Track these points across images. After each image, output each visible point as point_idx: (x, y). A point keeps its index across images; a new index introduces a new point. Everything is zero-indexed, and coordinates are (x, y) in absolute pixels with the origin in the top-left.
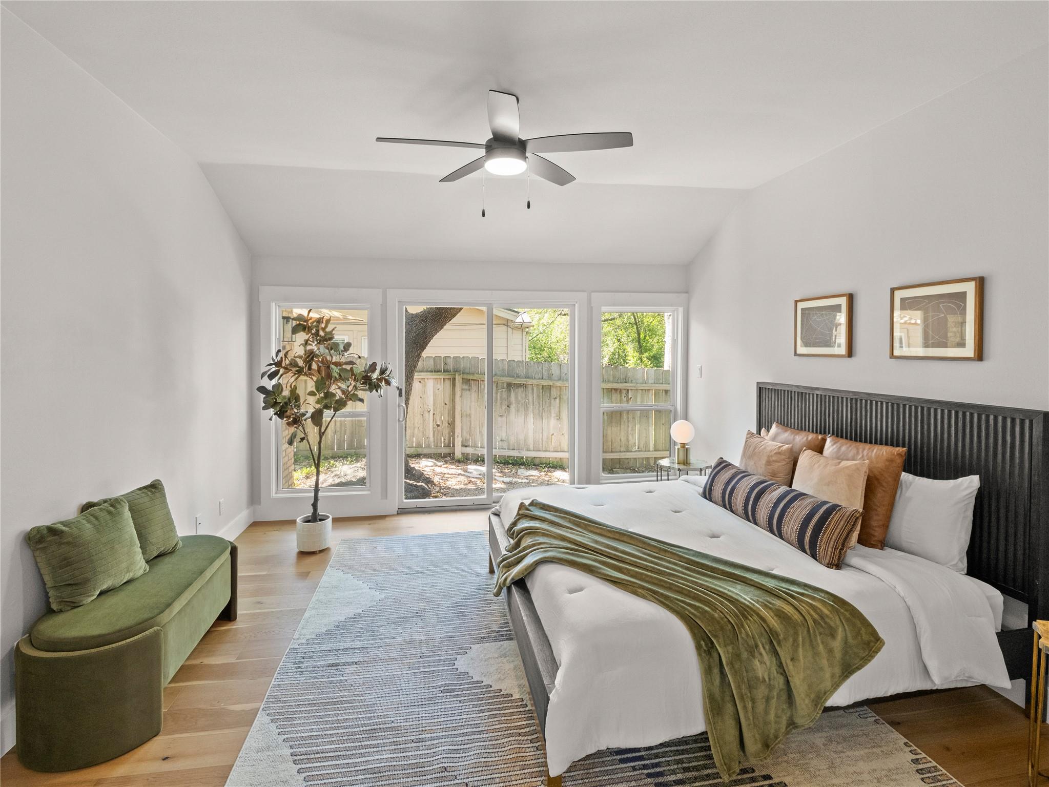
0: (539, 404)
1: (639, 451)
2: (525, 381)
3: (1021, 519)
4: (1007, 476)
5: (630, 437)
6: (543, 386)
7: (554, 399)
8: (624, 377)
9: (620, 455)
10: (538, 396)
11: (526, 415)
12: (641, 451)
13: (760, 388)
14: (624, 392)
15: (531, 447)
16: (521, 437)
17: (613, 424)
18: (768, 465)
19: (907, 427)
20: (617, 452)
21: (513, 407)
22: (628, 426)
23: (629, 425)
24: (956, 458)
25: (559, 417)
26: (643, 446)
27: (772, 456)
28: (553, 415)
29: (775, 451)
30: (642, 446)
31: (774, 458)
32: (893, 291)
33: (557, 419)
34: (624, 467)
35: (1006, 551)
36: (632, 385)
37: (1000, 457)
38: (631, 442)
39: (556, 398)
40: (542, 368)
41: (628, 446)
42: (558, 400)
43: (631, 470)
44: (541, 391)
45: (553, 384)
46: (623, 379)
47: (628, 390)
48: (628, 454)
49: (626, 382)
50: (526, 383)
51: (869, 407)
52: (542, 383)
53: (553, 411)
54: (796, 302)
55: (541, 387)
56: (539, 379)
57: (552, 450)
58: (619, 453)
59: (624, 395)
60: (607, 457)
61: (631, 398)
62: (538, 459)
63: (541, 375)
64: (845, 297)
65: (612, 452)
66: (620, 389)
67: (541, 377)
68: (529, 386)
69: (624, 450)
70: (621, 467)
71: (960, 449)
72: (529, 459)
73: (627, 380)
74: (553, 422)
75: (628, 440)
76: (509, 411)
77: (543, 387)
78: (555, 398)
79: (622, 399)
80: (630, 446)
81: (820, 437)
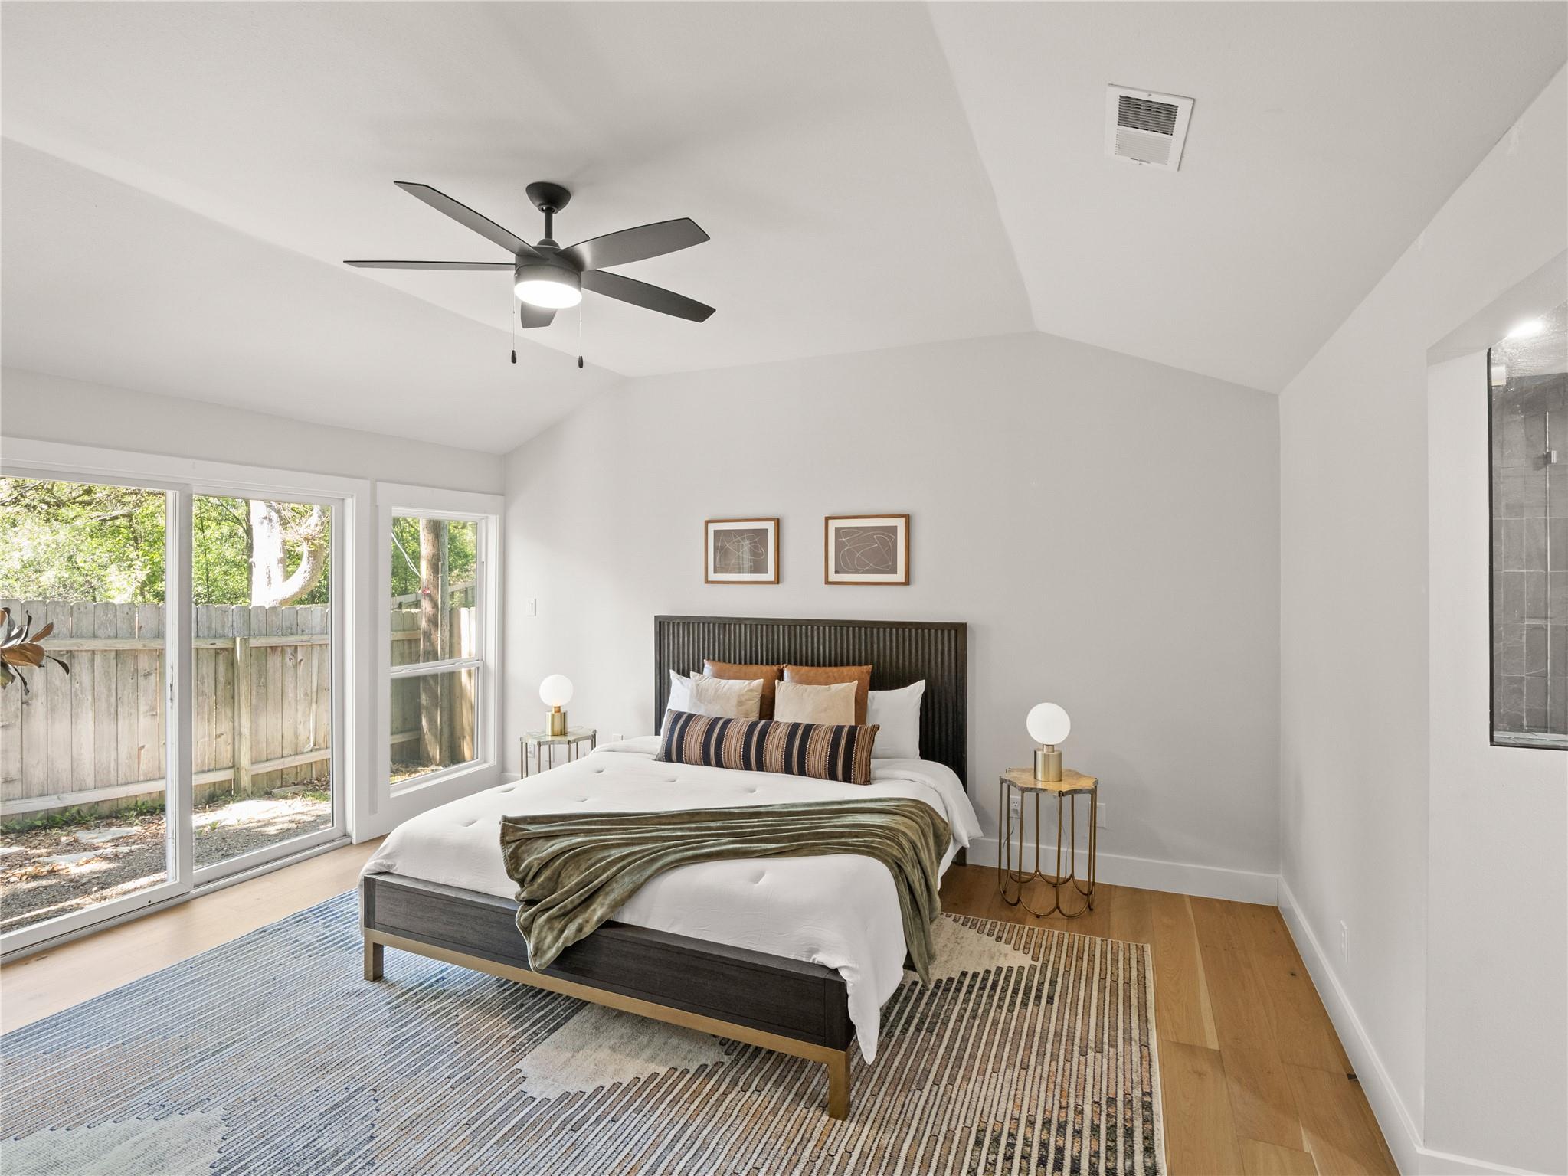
0: (109, 690)
1: (316, 750)
2: (74, 645)
3: (950, 710)
4: (940, 677)
5: (300, 727)
6: (118, 653)
7: (145, 675)
8: (288, 624)
9: (283, 763)
10: (107, 674)
11: (74, 717)
12: (320, 749)
13: (660, 623)
14: (289, 651)
15: (90, 782)
16: (63, 765)
17: (270, 708)
18: (741, 706)
19: (851, 647)
20: (275, 759)
21: (39, 706)
22: (297, 710)
23: (298, 707)
24: (897, 667)
25: (156, 713)
26: (322, 739)
27: (743, 695)
28: (142, 708)
29: (746, 689)
30: (320, 740)
31: (746, 697)
32: (827, 519)
33: (152, 715)
34: (290, 782)
35: (940, 737)
36: (304, 638)
37: (933, 663)
38: (302, 737)
39: (149, 674)
40: (116, 616)
41: (297, 745)
42: (153, 678)
43: (304, 784)
44: (113, 662)
45: (144, 646)
46: (287, 628)
47: (296, 647)
48: (298, 758)
49: (292, 634)
50: (75, 648)
51: (809, 634)
52: (118, 646)
53: (142, 701)
54: (707, 522)
55: (113, 654)
56: (109, 637)
57: (142, 778)
58: (282, 760)
59: (288, 655)
60: (260, 772)
61: (301, 660)
62: (108, 803)
63: (114, 631)
64: (773, 522)
65: (267, 760)
66: (282, 647)
67: (112, 634)
68: (84, 654)
69: (291, 753)
70: (284, 783)
71: (901, 662)
72: (84, 809)
73: (294, 630)
74: (144, 722)
75: (296, 735)
76: (28, 714)
77: (117, 655)
78: (147, 675)
79: (286, 664)
80: (300, 744)
81: (775, 668)
